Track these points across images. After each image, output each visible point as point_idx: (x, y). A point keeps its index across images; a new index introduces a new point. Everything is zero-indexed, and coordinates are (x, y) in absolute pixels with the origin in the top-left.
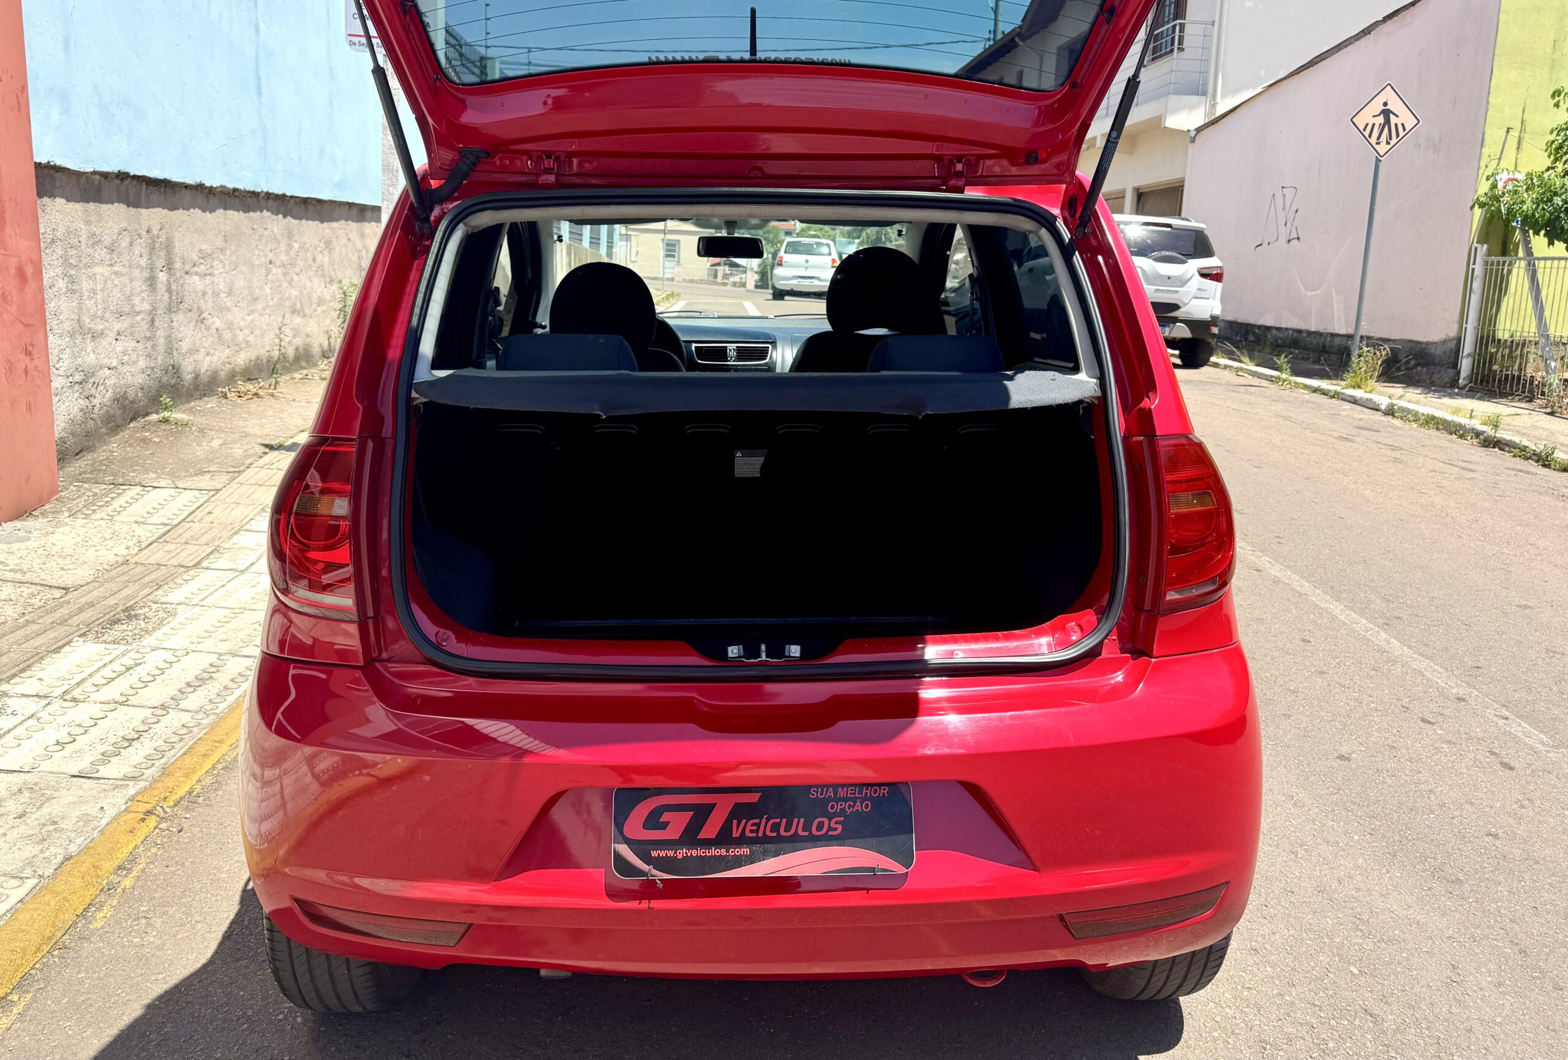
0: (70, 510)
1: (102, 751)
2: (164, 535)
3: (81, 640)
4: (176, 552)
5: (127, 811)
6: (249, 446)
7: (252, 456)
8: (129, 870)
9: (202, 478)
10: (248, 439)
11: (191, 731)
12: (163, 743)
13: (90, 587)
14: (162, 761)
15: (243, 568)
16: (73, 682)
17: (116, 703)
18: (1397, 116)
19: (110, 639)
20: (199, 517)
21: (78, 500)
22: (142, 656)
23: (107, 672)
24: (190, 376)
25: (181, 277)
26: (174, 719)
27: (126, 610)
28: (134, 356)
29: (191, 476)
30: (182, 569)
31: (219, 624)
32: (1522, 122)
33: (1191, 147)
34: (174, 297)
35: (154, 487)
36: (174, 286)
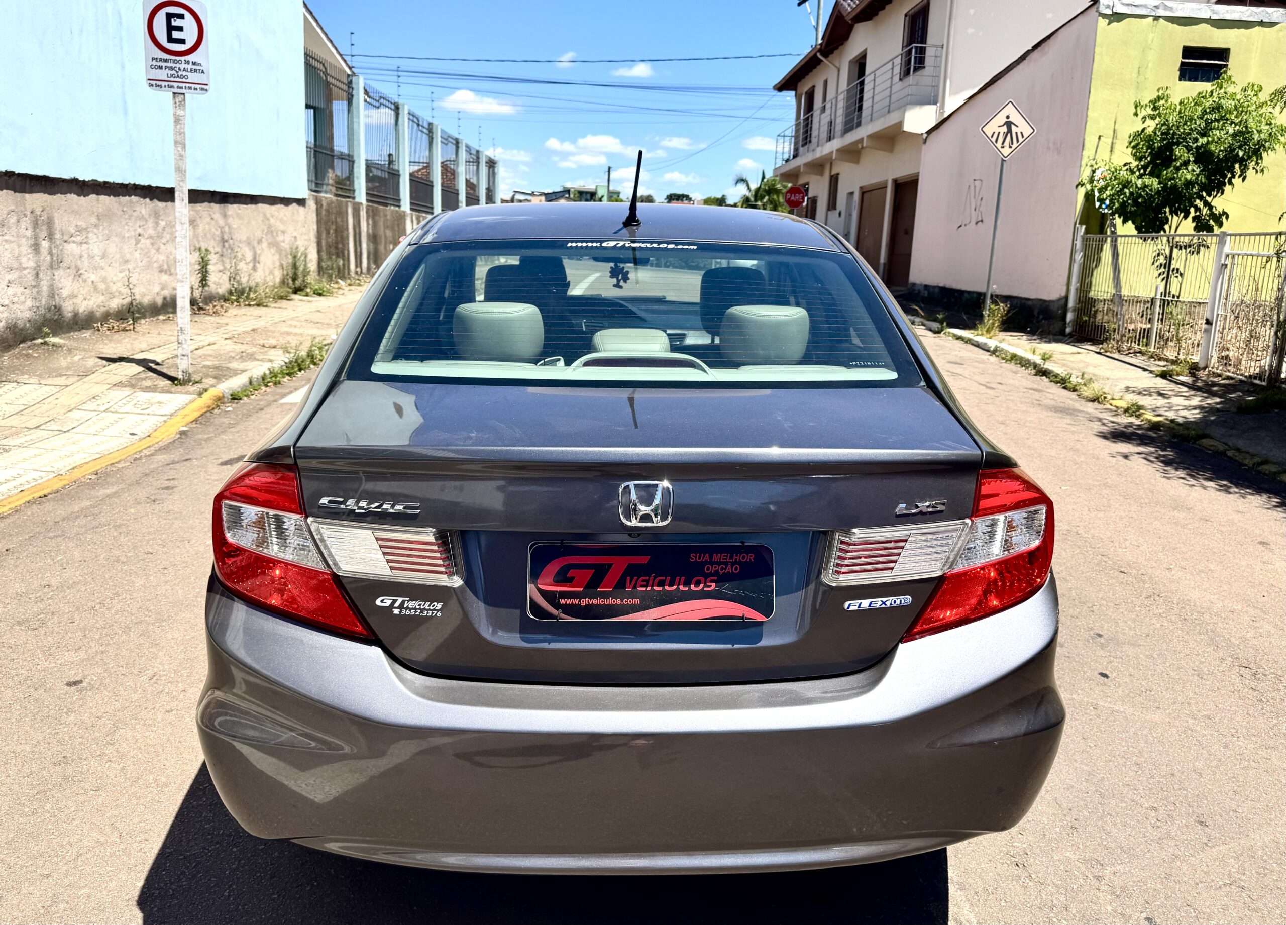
2: (21, 411)
4: (26, 420)
9: (59, 378)
18: (1017, 126)
24: (70, 314)
25: (60, 244)
28: (22, 298)
29: (53, 377)
30: (26, 429)
32: (1114, 131)
33: (924, 147)
34: (55, 258)
35: (25, 384)
36: (54, 250)
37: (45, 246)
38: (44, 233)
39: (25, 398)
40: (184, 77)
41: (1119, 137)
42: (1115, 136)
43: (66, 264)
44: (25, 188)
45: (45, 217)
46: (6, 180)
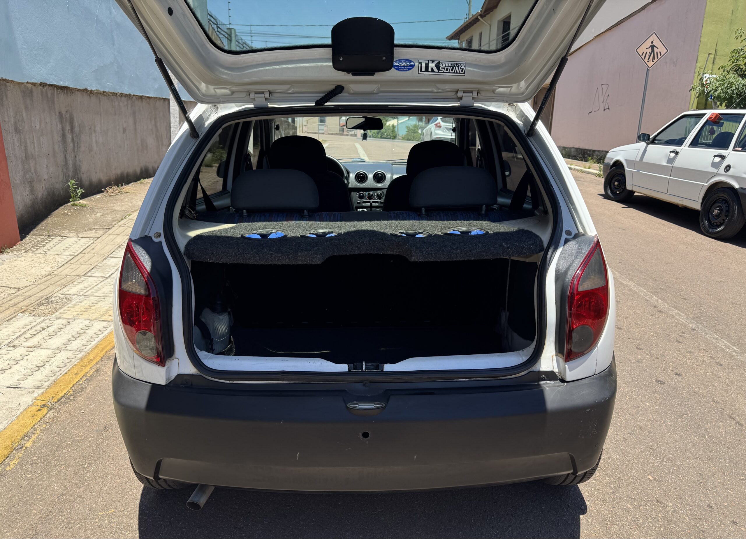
0: (25, 249)
1: (24, 373)
2: (70, 260)
3: (22, 314)
4: (75, 269)
5: (32, 405)
6: (115, 216)
7: (116, 220)
8: (30, 438)
9: (91, 232)
10: (114, 212)
11: (71, 361)
12: (56, 368)
13: (31, 287)
14: (54, 378)
15: (107, 276)
16: (14, 337)
17: (35, 347)
18: (658, 48)
19: (37, 314)
20: (88, 251)
21: (30, 244)
22: (51, 322)
23: (32, 331)
24: (86, 183)
25: (79, 135)
26: (63, 355)
27: (47, 298)
28: (57, 174)
29: (86, 231)
30: (78, 277)
31: (92, 305)
32: (716, 50)
34: (76, 145)
35: (67, 237)
36: (75, 139)
37: (69, 136)
38: (68, 127)
39: (70, 249)
41: (718, 53)
42: (716, 54)
43: (82, 149)
44: (54, 95)
45: (68, 116)
46: (41, 89)
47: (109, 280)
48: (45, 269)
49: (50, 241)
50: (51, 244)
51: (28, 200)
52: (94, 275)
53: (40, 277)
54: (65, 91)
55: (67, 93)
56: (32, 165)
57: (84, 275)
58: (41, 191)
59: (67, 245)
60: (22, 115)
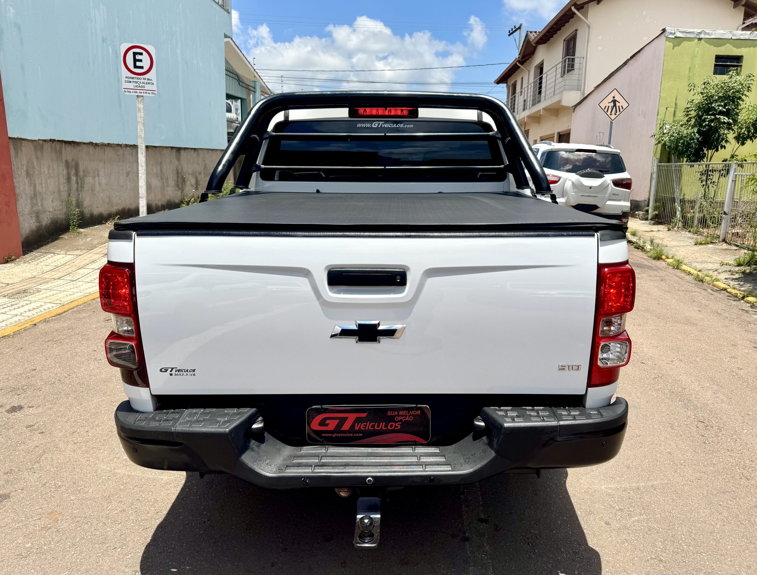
0: (25, 261)
2: (53, 269)
4: (54, 275)
9: (76, 251)
11: (20, 321)
12: (9, 323)
13: (17, 284)
18: (619, 103)
19: (13, 298)
20: (70, 263)
21: (29, 258)
22: (19, 302)
23: (5, 306)
24: (88, 215)
25: (83, 178)
28: (60, 208)
29: (74, 250)
30: (53, 280)
32: (676, 104)
33: (573, 114)
34: (80, 185)
35: (58, 254)
36: (79, 181)
37: (74, 178)
38: (73, 172)
39: (56, 262)
40: (143, 87)
41: (678, 107)
42: (676, 107)
43: (86, 188)
44: (62, 148)
45: (73, 163)
46: (51, 144)
47: (74, 282)
48: (33, 274)
49: (44, 256)
50: (44, 259)
51: (34, 226)
52: (65, 279)
53: (26, 278)
54: (72, 145)
55: (74, 146)
56: (39, 200)
57: (58, 279)
58: (46, 220)
59: (56, 260)
60: (33, 163)
